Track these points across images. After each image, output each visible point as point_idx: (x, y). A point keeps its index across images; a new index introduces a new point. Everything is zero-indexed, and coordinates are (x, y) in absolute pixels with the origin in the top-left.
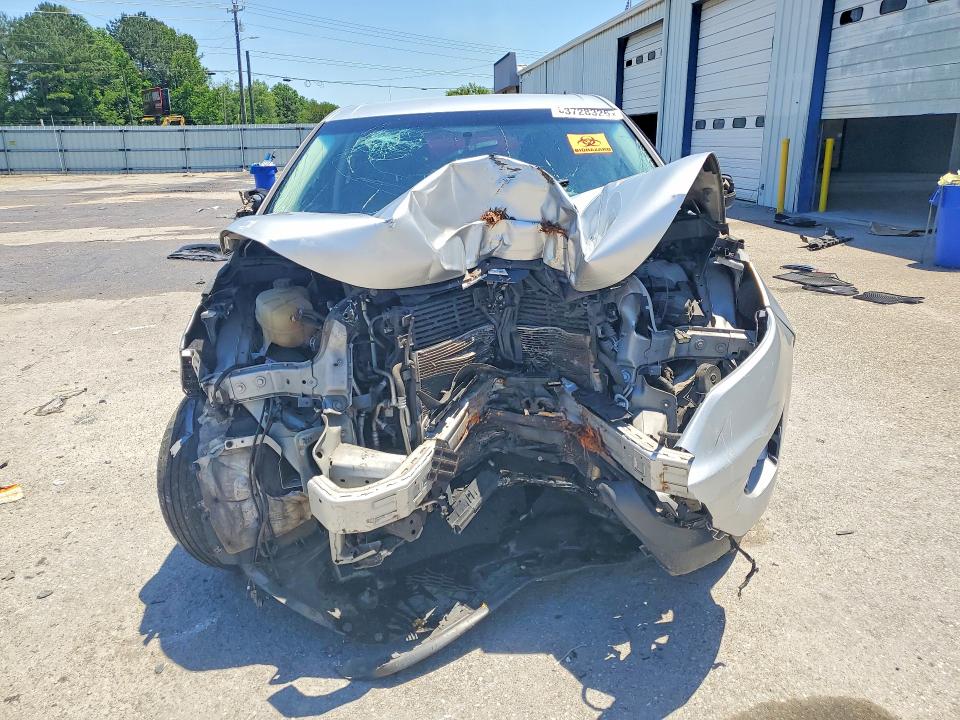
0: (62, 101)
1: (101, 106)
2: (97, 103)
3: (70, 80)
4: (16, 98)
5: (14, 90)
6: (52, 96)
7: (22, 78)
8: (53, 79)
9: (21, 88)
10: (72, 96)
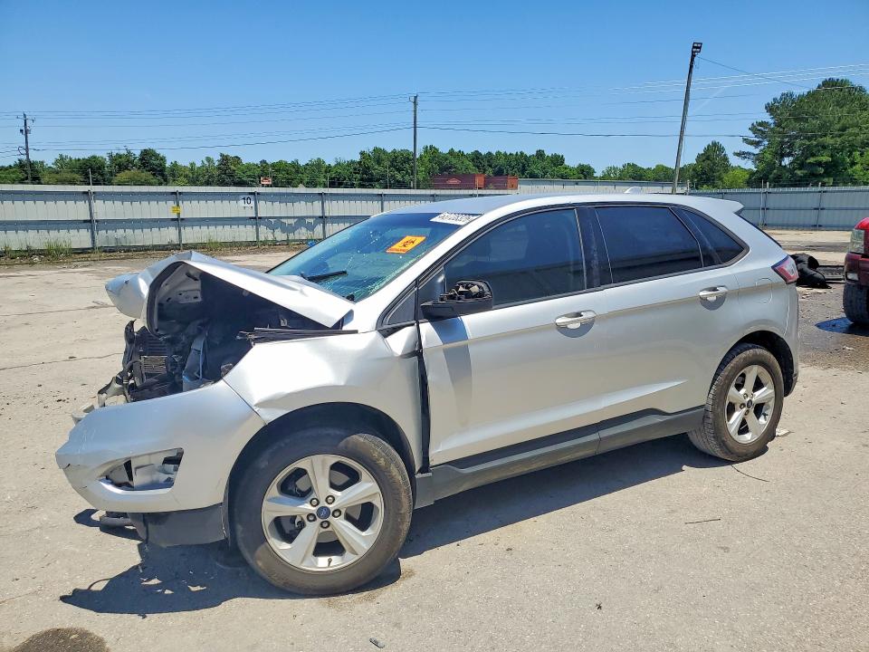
0: (819, 164)
1: (858, 167)
2: (853, 164)
3: (832, 145)
4: (783, 164)
5: (782, 156)
6: (812, 160)
7: (791, 146)
8: (817, 146)
9: (789, 155)
10: (830, 159)
